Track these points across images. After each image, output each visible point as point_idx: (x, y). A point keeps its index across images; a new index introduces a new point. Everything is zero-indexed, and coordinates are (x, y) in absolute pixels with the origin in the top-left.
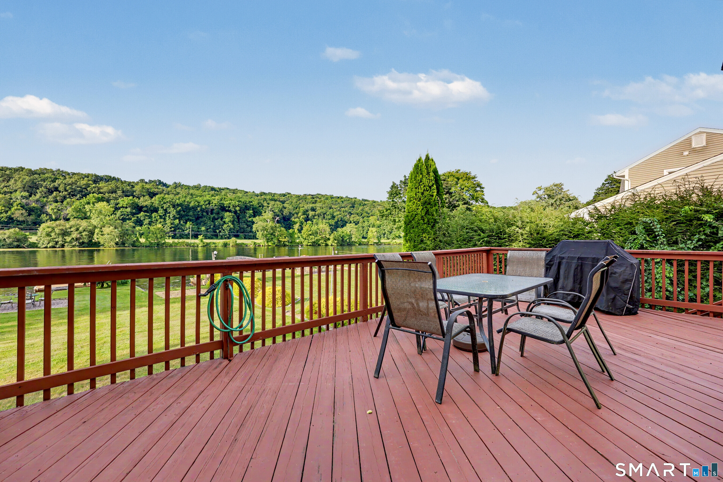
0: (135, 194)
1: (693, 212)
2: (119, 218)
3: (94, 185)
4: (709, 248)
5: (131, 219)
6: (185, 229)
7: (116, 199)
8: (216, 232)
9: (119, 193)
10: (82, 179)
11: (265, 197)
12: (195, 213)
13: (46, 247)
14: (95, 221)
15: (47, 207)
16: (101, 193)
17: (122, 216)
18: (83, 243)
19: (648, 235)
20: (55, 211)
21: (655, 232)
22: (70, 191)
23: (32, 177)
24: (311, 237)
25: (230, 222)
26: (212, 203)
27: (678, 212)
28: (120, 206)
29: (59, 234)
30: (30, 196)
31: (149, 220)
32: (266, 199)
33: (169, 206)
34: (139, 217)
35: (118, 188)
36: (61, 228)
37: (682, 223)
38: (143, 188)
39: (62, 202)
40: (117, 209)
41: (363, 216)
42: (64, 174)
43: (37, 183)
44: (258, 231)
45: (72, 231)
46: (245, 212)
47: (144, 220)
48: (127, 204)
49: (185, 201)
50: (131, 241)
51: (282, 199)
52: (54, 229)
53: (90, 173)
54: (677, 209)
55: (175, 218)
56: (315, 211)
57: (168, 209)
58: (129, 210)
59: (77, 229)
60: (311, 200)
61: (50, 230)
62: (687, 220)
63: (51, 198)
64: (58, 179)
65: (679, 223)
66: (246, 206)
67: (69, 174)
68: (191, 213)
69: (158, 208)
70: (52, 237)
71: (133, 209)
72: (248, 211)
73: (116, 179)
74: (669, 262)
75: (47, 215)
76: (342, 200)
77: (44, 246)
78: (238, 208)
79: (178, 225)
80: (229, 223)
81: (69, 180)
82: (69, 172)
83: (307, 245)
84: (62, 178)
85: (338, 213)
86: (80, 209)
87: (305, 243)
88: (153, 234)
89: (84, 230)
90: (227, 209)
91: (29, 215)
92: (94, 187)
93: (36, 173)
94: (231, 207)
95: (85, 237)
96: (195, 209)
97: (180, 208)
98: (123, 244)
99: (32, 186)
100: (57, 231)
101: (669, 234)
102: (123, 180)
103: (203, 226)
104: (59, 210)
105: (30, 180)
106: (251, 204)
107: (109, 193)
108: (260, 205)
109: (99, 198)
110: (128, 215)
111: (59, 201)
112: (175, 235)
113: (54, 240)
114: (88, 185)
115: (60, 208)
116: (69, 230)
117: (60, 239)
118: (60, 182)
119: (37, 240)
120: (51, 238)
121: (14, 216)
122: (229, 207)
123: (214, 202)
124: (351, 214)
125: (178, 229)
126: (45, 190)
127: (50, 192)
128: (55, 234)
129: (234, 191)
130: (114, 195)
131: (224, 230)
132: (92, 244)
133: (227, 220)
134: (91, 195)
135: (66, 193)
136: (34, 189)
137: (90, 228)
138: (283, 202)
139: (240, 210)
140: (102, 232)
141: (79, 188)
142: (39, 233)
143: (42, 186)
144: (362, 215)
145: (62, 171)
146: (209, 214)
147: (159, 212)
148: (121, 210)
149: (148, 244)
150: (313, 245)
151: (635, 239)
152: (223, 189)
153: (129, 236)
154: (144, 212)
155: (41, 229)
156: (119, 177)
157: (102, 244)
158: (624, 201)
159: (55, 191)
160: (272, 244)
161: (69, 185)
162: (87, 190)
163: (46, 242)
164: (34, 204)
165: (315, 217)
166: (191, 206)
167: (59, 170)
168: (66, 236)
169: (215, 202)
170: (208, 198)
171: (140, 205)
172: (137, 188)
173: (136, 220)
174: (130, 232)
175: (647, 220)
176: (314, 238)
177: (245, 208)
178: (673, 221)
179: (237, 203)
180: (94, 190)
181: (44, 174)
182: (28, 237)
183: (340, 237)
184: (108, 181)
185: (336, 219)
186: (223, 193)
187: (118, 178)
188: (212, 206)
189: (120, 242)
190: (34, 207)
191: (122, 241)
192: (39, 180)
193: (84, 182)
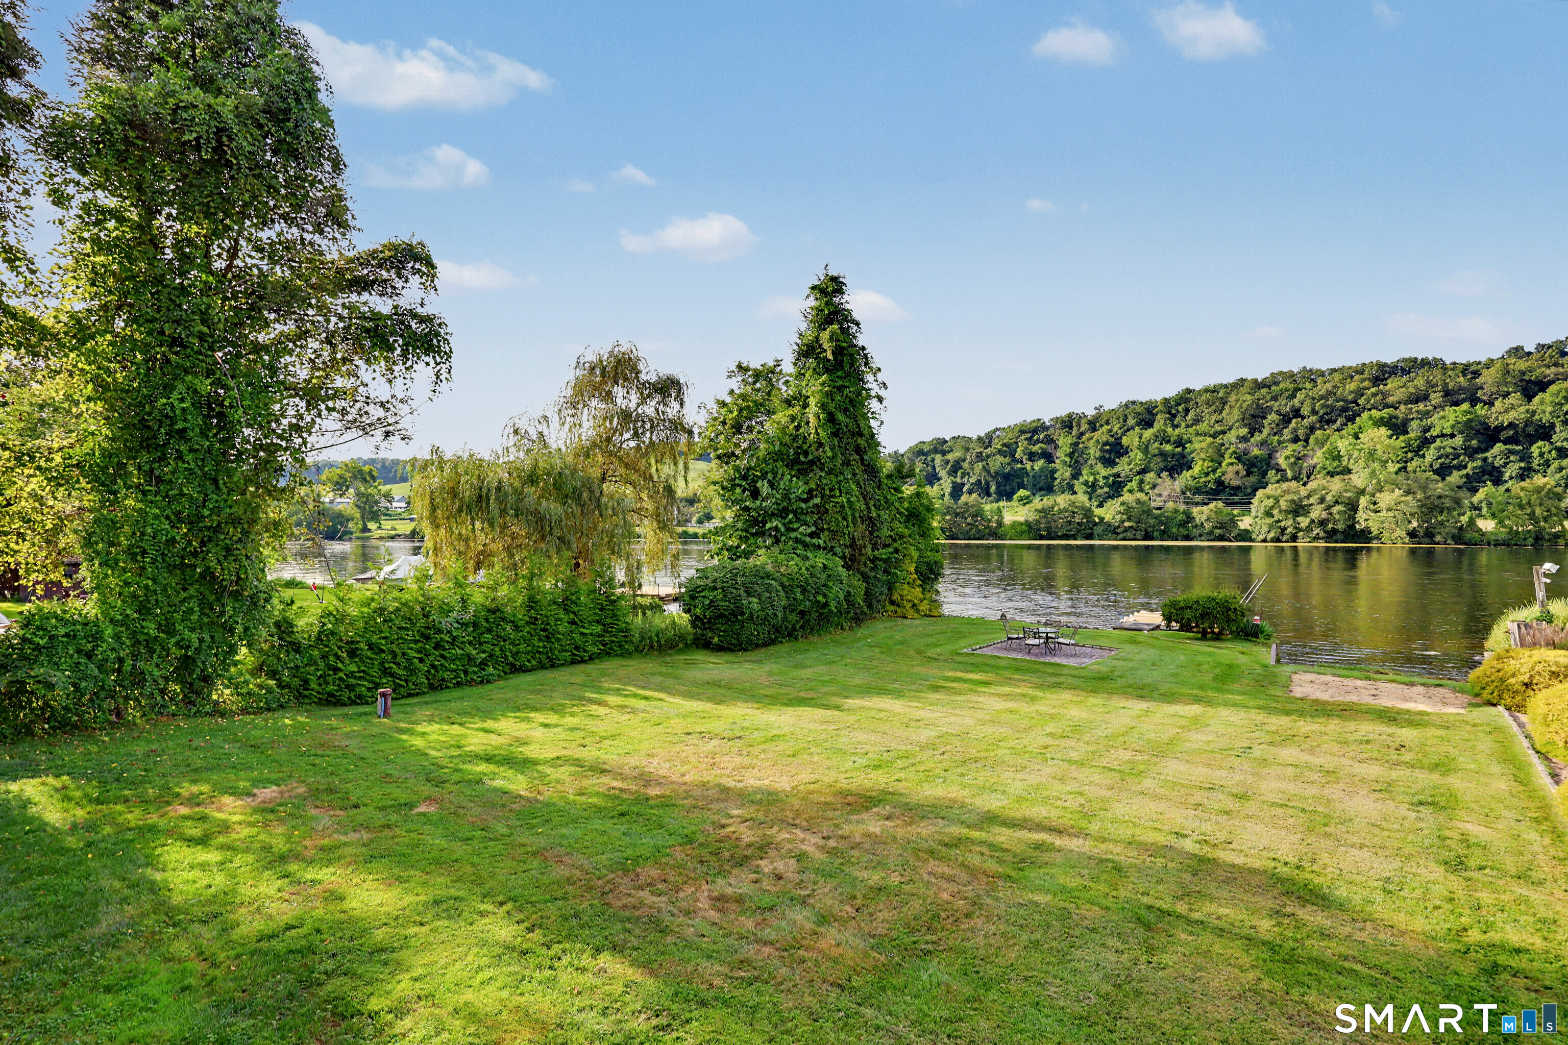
0: (1480, 393)
2: (1431, 466)
3: (1373, 390)
5: (1465, 467)
7: (1426, 415)
9: (1436, 398)
10: (1348, 380)
13: (1265, 541)
14: (1359, 479)
15: (1278, 455)
16: (1387, 406)
17: (1440, 461)
18: (1335, 531)
20: (1292, 460)
22: (1322, 412)
23: (1256, 396)
28: (1435, 434)
29: (1287, 512)
30: (1252, 434)
31: (1523, 465)
34: (1490, 459)
35: (1433, 386)
36: (1291, 497)
38: (1510, 372)
39: (1307, 440)
40: (1426, 442)
42: (1313, 377)
43: (1265, 406)
45: (1311, 505)
47: (1506, 464)
48: (1453, 427)
50: (1450, 528)
52: (1279, 501)
58: (1459, 440)
59: (1322, 500)
61: (1271, 502)
63: (1287, 434)
64: (1302, 389)
67: (1322, 374)
69: (1553, 426)
70: (1276, 518)
71: (1470, 437)
73: (1429, 363)
75: (1278, 470)
77: (1262, 537)
81: (1322, 388)
82: (1324, 369)
84: (1310, 385)
88: (1521, 507)
89: (1337, 502)
91: (1249, 474)
92: (1374, 395)
93: (1264, 386)
95: (1337, 517)
98: (1430, 535)
99: (1256, 413)
100: (1283, 504)
104: (1299, 459)
105: (1254, 402)
107: (1408, 402)
109: (1382, 419)
110: (1457, 456)
111: (1301, 437)
113: (1279, 525)
114: (1360, 393)
115: (1302, 454)
116: (1305, 503)
117: (1289, 522)
118: (1303, 396)
119: (1250, 525)
120: (1273, 520)
121: (1227, 479)
126: (1277, 418)
127: (1286, 420)
128: (1281, 511)
130: (1421, 406)
132: (1353, 536)
134: (1365, 415)
135: (1315, 418)
136: (1259, 420)
137: (1349, 495)
140: (1375, 503)
141: (1341, 403)
142: (1253, 514)
143: (1272, 410)
145: (1311, 370)
147: (1555, 438)
148: (1438, 442)
149: (1503, 532)
153: (1445, 514)
154: (1505, 443)
155: (1256, 501)
156: (1438, 356)
157: (1375, 532)
159: (1295, 417)
161: (1322, 397)
162: (1358, 405)
163: (1265, 528)
164: (1256, 452)
167: (1304, 368)
168: (1300, 515)
171: (1494, 424)
172: (1488, 378)
173: (1481, 467)
174: (1448, 503)
180: (1372, 402)
181: (1276, 383)
182: (1236, 518)
184: (1409, 372)
187: (1434, 359)
189: (1421, 532)
190: (1256, 457)
191: (1427, 528)
192: (1269, 397)
193: (1352, 386)
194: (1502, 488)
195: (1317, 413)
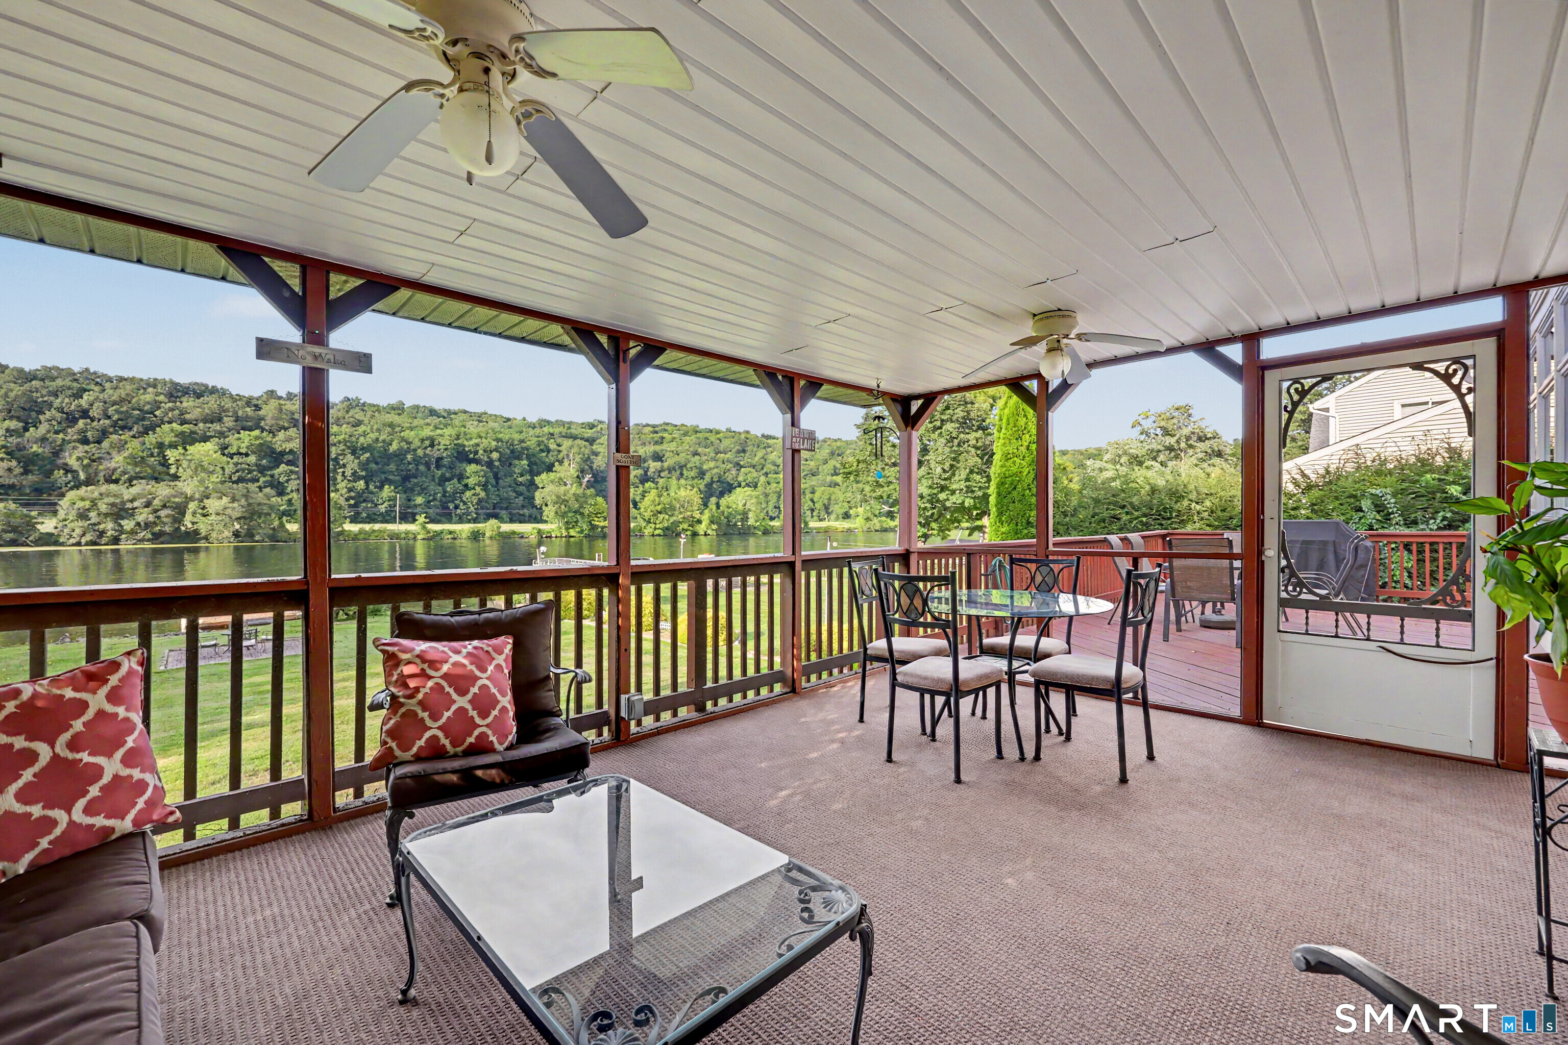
0: (262, 423)
1: (1436, 482)
2: (230, 477)
3: (170, 405)
4: (1457, 528)
5: (258, 481)
6: (380, 501)
7: (222, 435)
8: (448, 508)
9: (229, 422)
10: (142, 391)
11: (551, 431)
12: (402, 467)
13: (78, 544)
14: (188, 486)
15: (66, 454)
16: (188, 422)
17: (237, 474)
18: (161, 533)
19: (1378, 512)
20: (86, 462)
21: (1387, 508)
22: (116, 417)
23: (27, 386)
24: (661, 516)
25: (479, 486)
26: (439, 444)
27: (1418, 481)
28: (232, 451)
29: (106, 515)
30: (26, 429)
32: (552, 434)
33: (344, 450)
34: (277, 476)
35: (224, 411)
36: (111, 500)
37: (1423, 496)
38: (281, 410)
39: (99, 442)
41: (765, 470)
42: (98, 380)
43: (40, 400)
44: (546, 505)
45: (136, 508)
46: (510, 464)
47: (287, 481)
48: (247, 447)
49: (377, 439)
50: (266, 529)
51: (589, 433)
52: (96, 504)
53: (159, 378)
54: (1417, 478)
55: (356, 477)
56: (662, 461)
57: (341, 457)
58: (252, 459)
59: (148, 504)
60: (652, 435)
61: (87, 504)
62: (1429, 493)
63: (72, 433)
64: (89, 391)
65: (1418, 496)
66: (512, 452)
67: (110, 380)
68: (392, 467)
70: (92, 521)
71: (260, 458)
72: (517, 462)
73: (217, 390)
74: (1407, 547)
75: (67, 471)
76: (718, 436)
77: (72, 541)
78: (495, 455)
79: (363, 492)
80: (477, 488)
81: (111, 394)
83: (653, 535)
84: (97, 388)
85: (712, 464)
86: (142, 458)
87: (648, 531)
89: (164, 506)
90: (471, 456)
91: (26, 472)
92: (172, 410)
93: (35, 378)
94: (481, 452)
95: (165, 520)
96: (402, 457)
97: (368, 455)
98: (250, 535)
99: (27, 406)
100: (102, 507)
101: (1405, 511)
102: (234, 393)
103: (419, 494)
104: (94, 461)
105: (24, 394)
106: (523, 445)
107: (205, 421)
108: (542, 447)
109: (182, 433)
110: (250, 472)
111: (91, 439)
112: (358, 514)
113: (96, 528)
114: (157, 405)
115: (96, 456)
116: (129, 505)
117: (109, 526)
118: (92, 398)
119: (56, 528)
120: (88, 522)
122: (476, 453)
123: (443, 442)
124: (739, 466)
125: (364, 501)
126: (59, 416)
127: (71, 420)
128: (99, 515)
129: (480, 418)
130: (217, 427)
131: (465, 503)
132: (181, 537)
133: (471, 481)
134: (166, 427)
135: (107, 422)
136: (34, 414)
137: (177, 500)
138: (591, 441)
139: (499, 460)
140: (204, 508)
141: (138, 412)
142: (61, 514)
143: (50, 405)
144: (762, 469)
145: (95, 373)
146: (433, 467)
148: (236, 459)
150: (665, 535)
151: (1361, 518)
152: (455, 413)
153: (263, 518)
154: (288, 463)
155: (64, 503)
156: (225, 387)
157: (203, 534)
158: (1342, 462)
159: (82, 417)
160: (579, 532)
161: (114, 403)
162: (155, 416)
163: (78, 531)
164: (35, 448)
165: (662, 474)
166: (391, 450)
167: (87, 370)
168: (123, 518)
169: (445, 441)
170: (427, 432)
171: (278, 449)
172: (269, 411)
173: (269, 482)
174: (265, 509)
175: (1378, 492)
176: (668, 520)
177: (512, 454)
178: (1411, 494)
179: (494, 443)
180: (170, 415)
181: (53, 379)
182: (35, 521)
183: (722, 518)
184: (202, 395)
185: (707, 478)
186: (457, 419)
187: (222, 389)
188: (439, 450)
189: (243, 532)
190: (36, 455)
191: (248, 529)
192: (44, 392)
193: (149, 397)
194: (286, 498)
195: (109, 417)
